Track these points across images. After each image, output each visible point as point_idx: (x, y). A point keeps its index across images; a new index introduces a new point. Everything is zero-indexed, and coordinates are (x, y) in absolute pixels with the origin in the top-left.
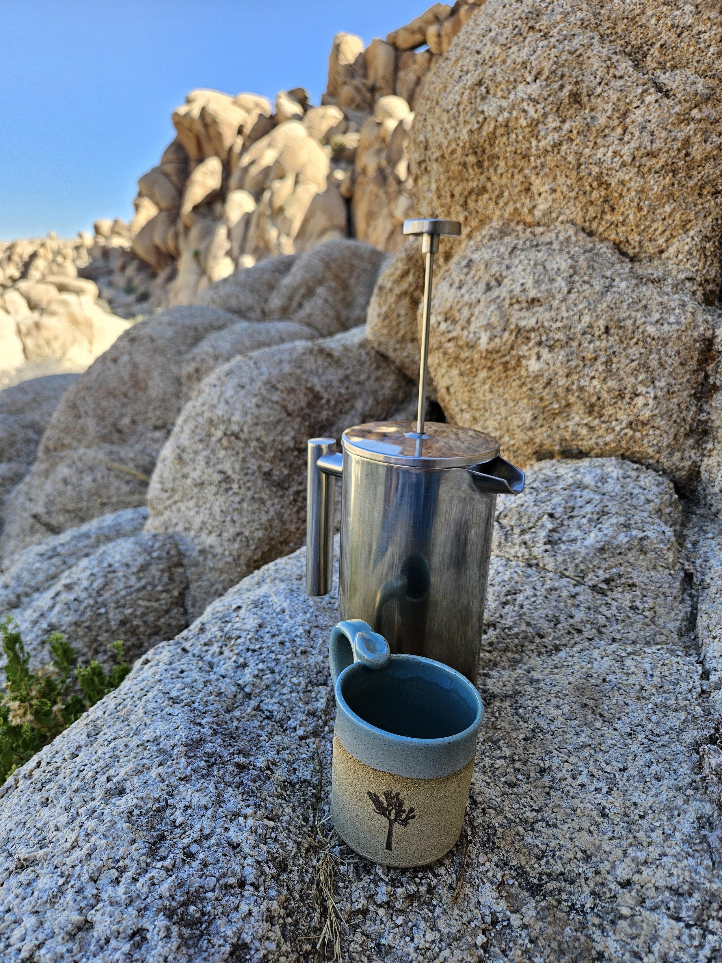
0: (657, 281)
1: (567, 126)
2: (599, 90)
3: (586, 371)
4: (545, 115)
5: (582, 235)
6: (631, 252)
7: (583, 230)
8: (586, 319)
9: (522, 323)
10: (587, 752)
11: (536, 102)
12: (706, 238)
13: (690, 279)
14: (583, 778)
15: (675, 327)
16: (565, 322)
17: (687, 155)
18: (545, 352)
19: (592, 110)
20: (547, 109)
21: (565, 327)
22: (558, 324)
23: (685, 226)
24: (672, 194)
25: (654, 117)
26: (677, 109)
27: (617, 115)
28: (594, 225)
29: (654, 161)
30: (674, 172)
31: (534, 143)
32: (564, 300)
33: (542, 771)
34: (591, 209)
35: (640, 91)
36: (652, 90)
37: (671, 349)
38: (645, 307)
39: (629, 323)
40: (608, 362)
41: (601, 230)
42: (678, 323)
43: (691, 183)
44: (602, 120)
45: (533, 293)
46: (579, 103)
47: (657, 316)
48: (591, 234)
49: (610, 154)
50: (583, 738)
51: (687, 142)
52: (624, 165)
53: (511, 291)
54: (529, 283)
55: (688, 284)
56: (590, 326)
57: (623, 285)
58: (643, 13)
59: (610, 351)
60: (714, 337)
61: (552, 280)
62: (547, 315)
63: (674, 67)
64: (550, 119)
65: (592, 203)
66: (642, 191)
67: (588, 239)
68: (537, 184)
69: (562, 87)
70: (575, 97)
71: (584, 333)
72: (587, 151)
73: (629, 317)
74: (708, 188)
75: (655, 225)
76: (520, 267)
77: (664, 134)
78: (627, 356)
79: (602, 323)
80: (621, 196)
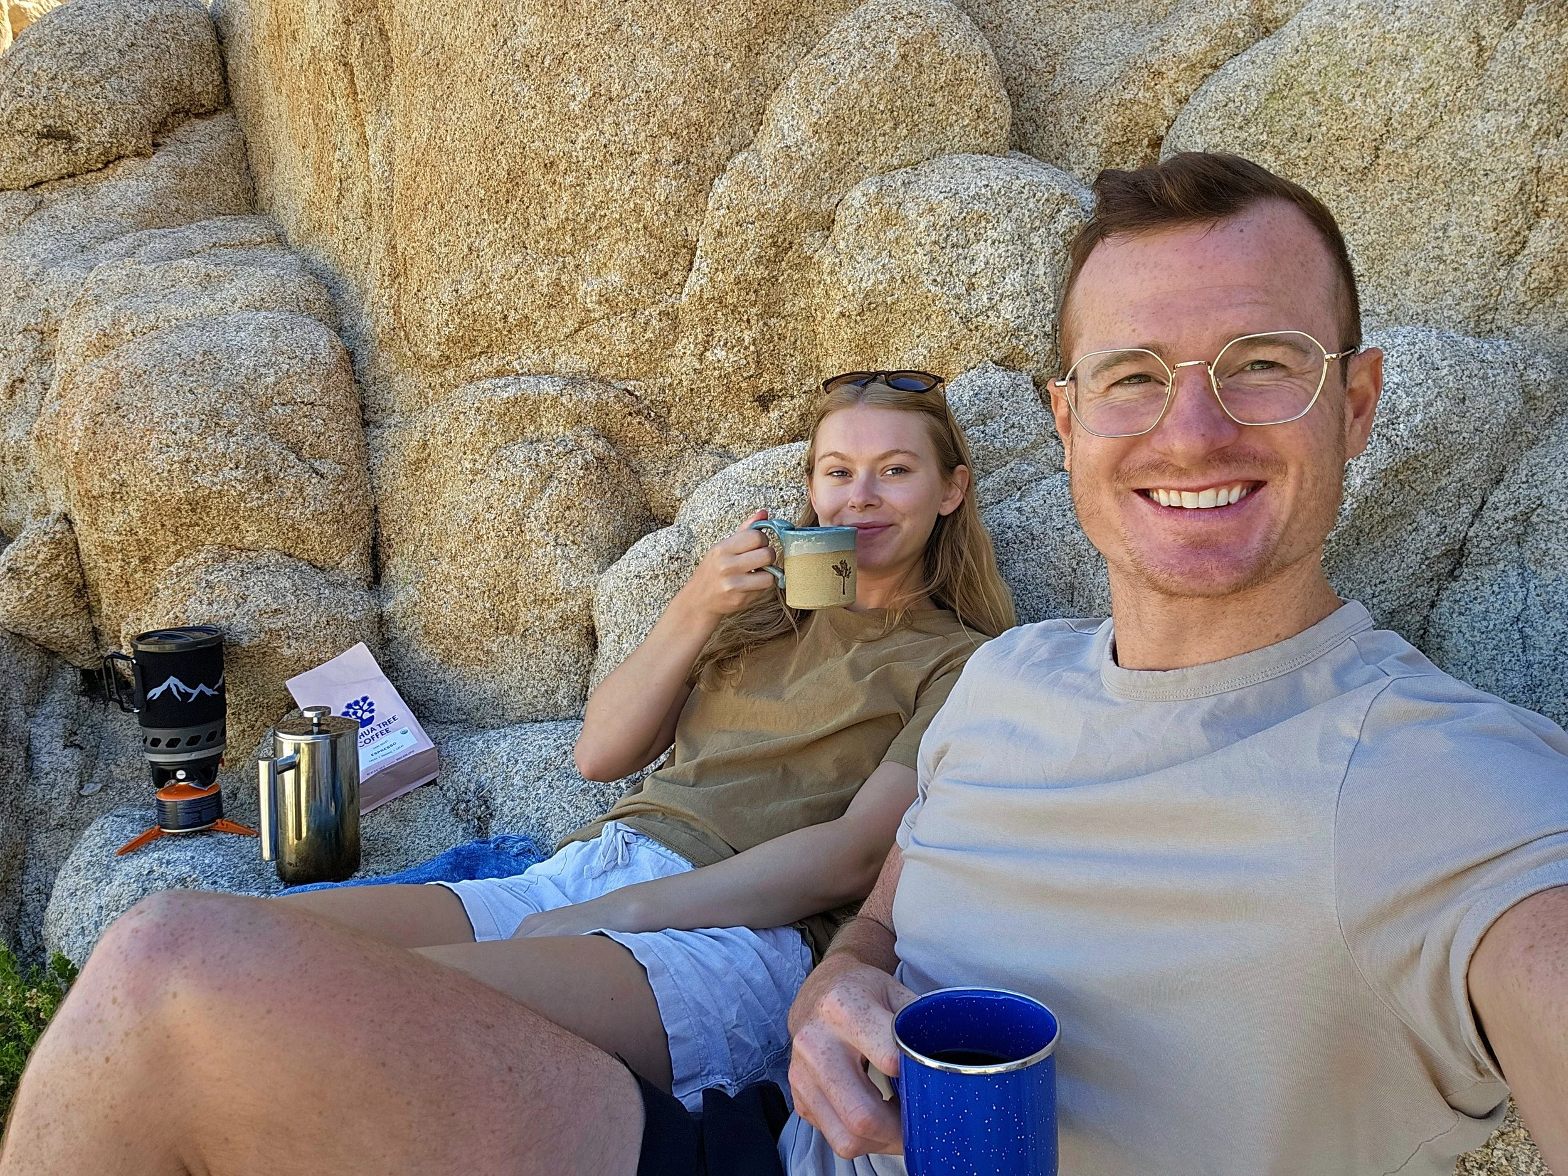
0: (343, 584)
1: (266, 497)
2: (282, 475)
3: (322, 649)
4: (249, 490)
5: (286, 558)
6: (319, 565)
7: (285, 554)
8: (314, 618)
9: (273, 626)
10: (413, 834)
11: (241, 482)
12: (362, 555)
13: (359, 579)
14: (417, 841)
15: (363, 612)
16: (302, 622)
17: (343, 512)
18: (293, 643)
19: (280, 487)
20: (251, 486)
21: (303, 625)
22: (298, 624)
23: (349, 548)
24: (339, 533)
25: (320, 492)
26: (331, 487)
27: (296, 490)
28: (292, 551)
29: (325, 516)
30: (338, 522)
31: (242, 504)
32: (297, 608)
33: (398, 850)
34: (289, 542)
35: (307, 476)
36: (314, 475)
37: (364, 625)
38: (343, 603)
39: (338, 615)
40: (334, 642)
41: (297, 553)
42: (364, 610)
43: (348, 527)
44: (288, 493)
45: (274, 606)
46: (270, 482)
47: (351, 608)
48: (290, 556)
49: (298, 513)
50: (408, 831)
51: (341, 506)
52: (308, 519)
53: (258, 605)
54: (270, 601)
55: (358, 582)
56: (318, 622)
57: (327, 591)
58: (292, 421)
59: (333, 635)
60: (382, 612)
61: (284, 596)
62: (289, 619)
63: (320, 458)
64: (253, 492)
65: (289, 538)
66: (322, 533)
67: (290, 560)
68: (244, 525)
69: (257, 473)
70: (267, 479)
71: (316, 627)
72: (283, 512)
73: (338, 612)
74: (357, 528)
75: (332, 550)
76: (257, 589)
77: (328, 502)
78: (343, 636)
79: (324, 619)
80: (308, 535)
